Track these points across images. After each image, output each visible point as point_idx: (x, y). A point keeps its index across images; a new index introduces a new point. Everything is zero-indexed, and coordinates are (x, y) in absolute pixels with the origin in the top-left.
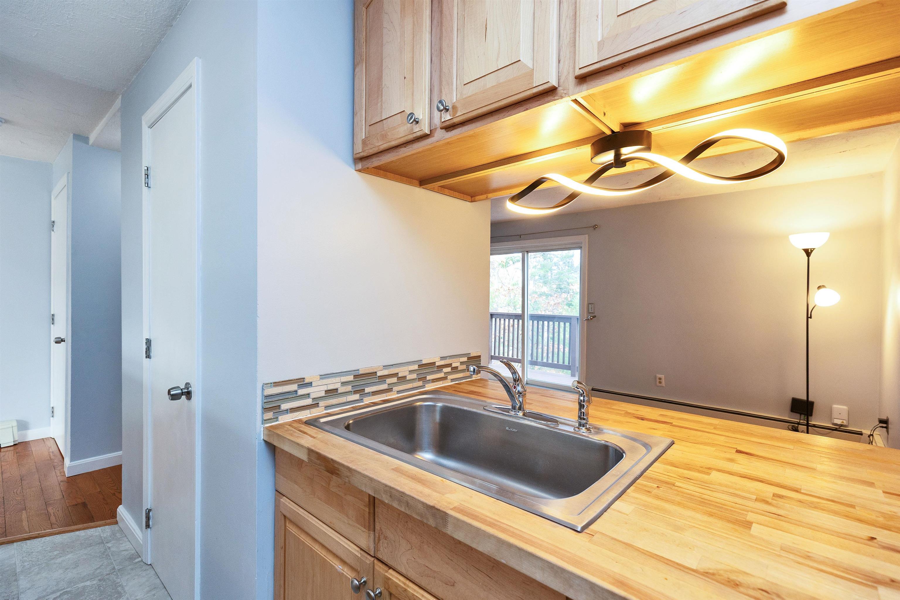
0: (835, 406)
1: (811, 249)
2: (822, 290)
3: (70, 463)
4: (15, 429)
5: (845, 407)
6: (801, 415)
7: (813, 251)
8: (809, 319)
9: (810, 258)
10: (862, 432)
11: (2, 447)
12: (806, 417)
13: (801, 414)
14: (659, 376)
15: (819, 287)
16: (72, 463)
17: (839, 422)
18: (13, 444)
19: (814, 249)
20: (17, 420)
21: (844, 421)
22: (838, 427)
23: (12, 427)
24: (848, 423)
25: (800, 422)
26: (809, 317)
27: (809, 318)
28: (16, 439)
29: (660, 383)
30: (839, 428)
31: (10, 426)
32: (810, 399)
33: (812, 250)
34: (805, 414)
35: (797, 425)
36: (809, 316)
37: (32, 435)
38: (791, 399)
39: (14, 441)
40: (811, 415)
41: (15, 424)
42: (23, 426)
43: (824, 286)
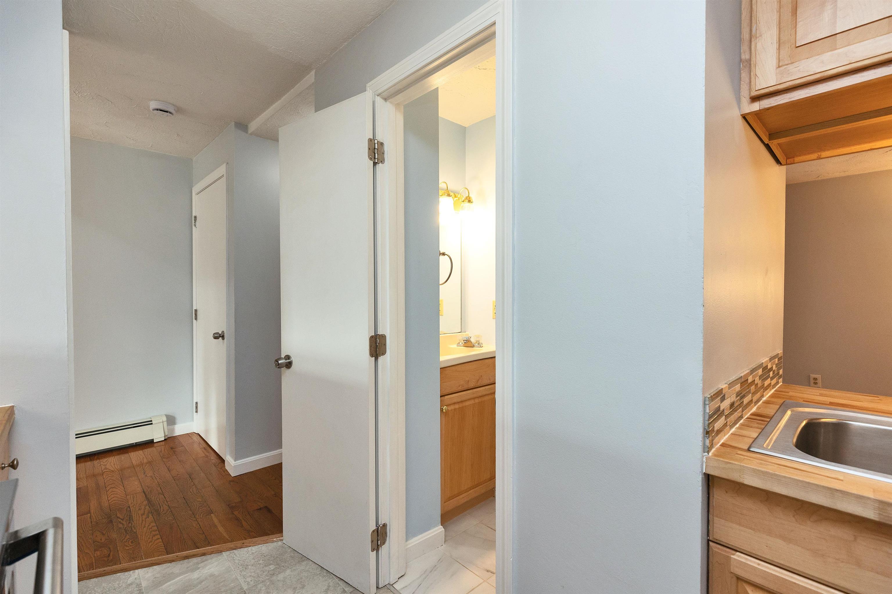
3: (235, 462)
4: (165, 424)
11: (154, 442)
16: (236, 462)
18: (164, 439)
20: (167, 416)
23: (163, 422)
28: (167, 434)
31: (161, 421)
37: (180, 430)
39: (165, 436)
41: (165, 419)
42: (171, 420)
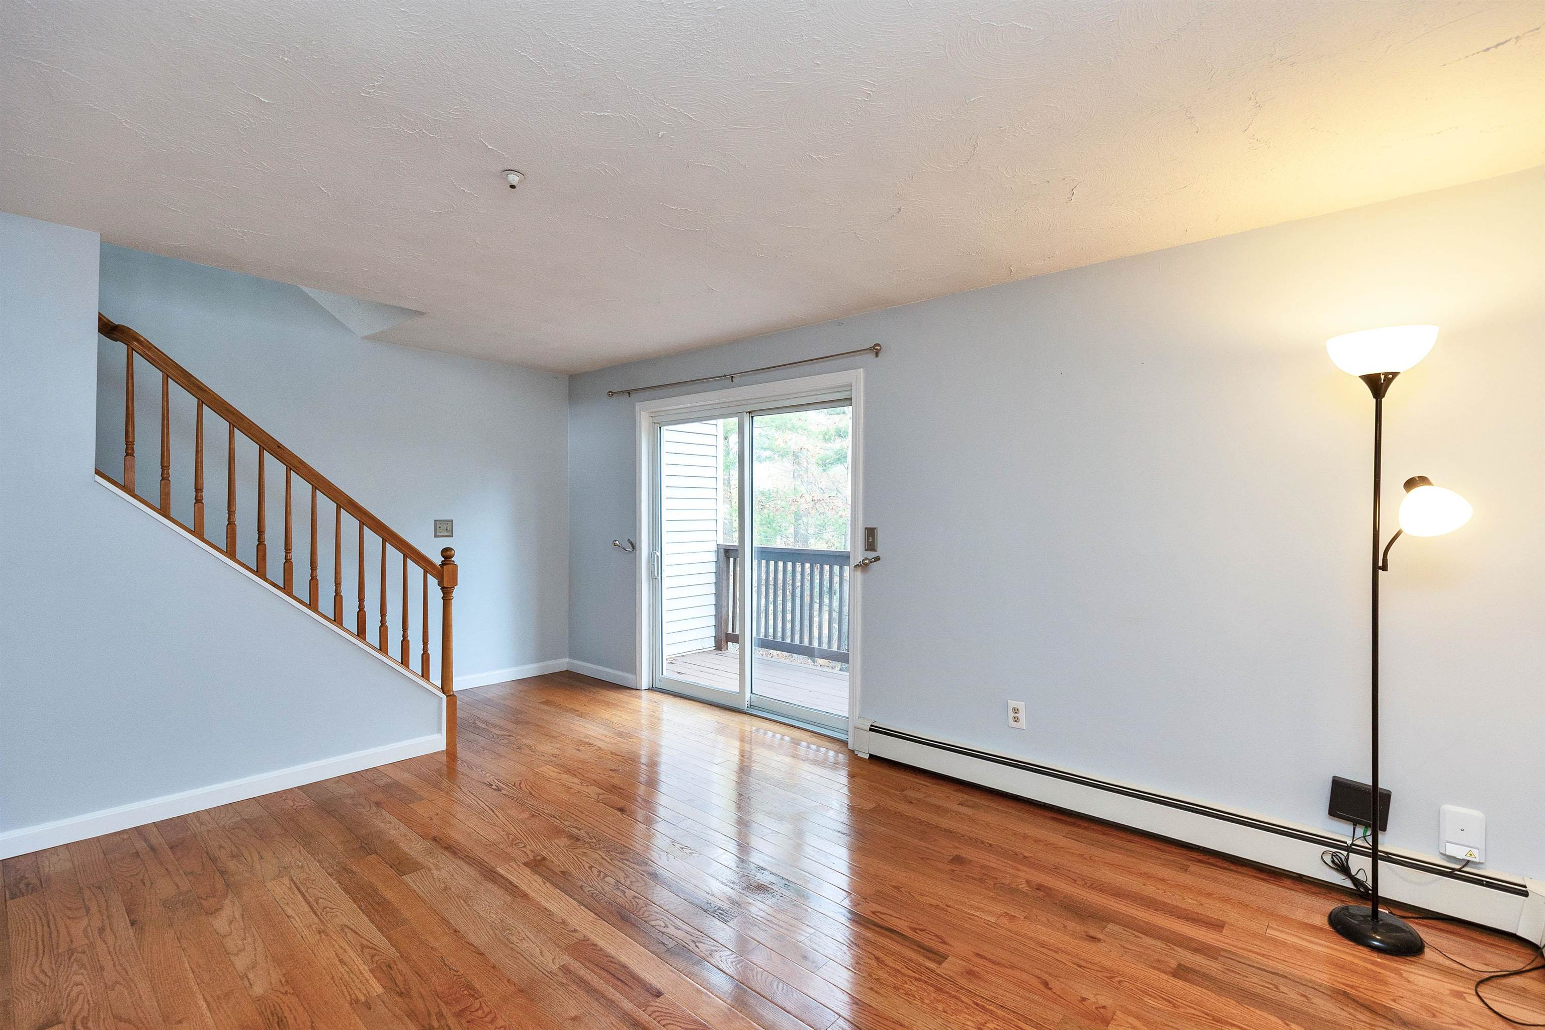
0: (1449, 808)
1: (1386, 374)
2: (1419, 491)
5: (1477, 814)
6: (1355, 825)
7: (1391, 380)
8: (1380, 571)
9: (1384, 401)
10: (1525, 887)
12: (1369, 833)
13: (1355, 823)
14: (1012, 704)
15: (1410, 484)
17: (1460, 853)
19: (1395, 375)
21: (1475, 852)
22: (1458, 867)
24: (1486, 860)
25: (1352, 844)
26: (1379, 566)
27: (1380, 568)
29: (1016, 720)
30: (1459, 870)
32: (1381, 785)
33: (1390, 376)
34: (1366, 826)
35: (1345, 853)
36: (1380, 564)
38: (1331, 780)
40: (1384, 829)
43: (1423, 480)
